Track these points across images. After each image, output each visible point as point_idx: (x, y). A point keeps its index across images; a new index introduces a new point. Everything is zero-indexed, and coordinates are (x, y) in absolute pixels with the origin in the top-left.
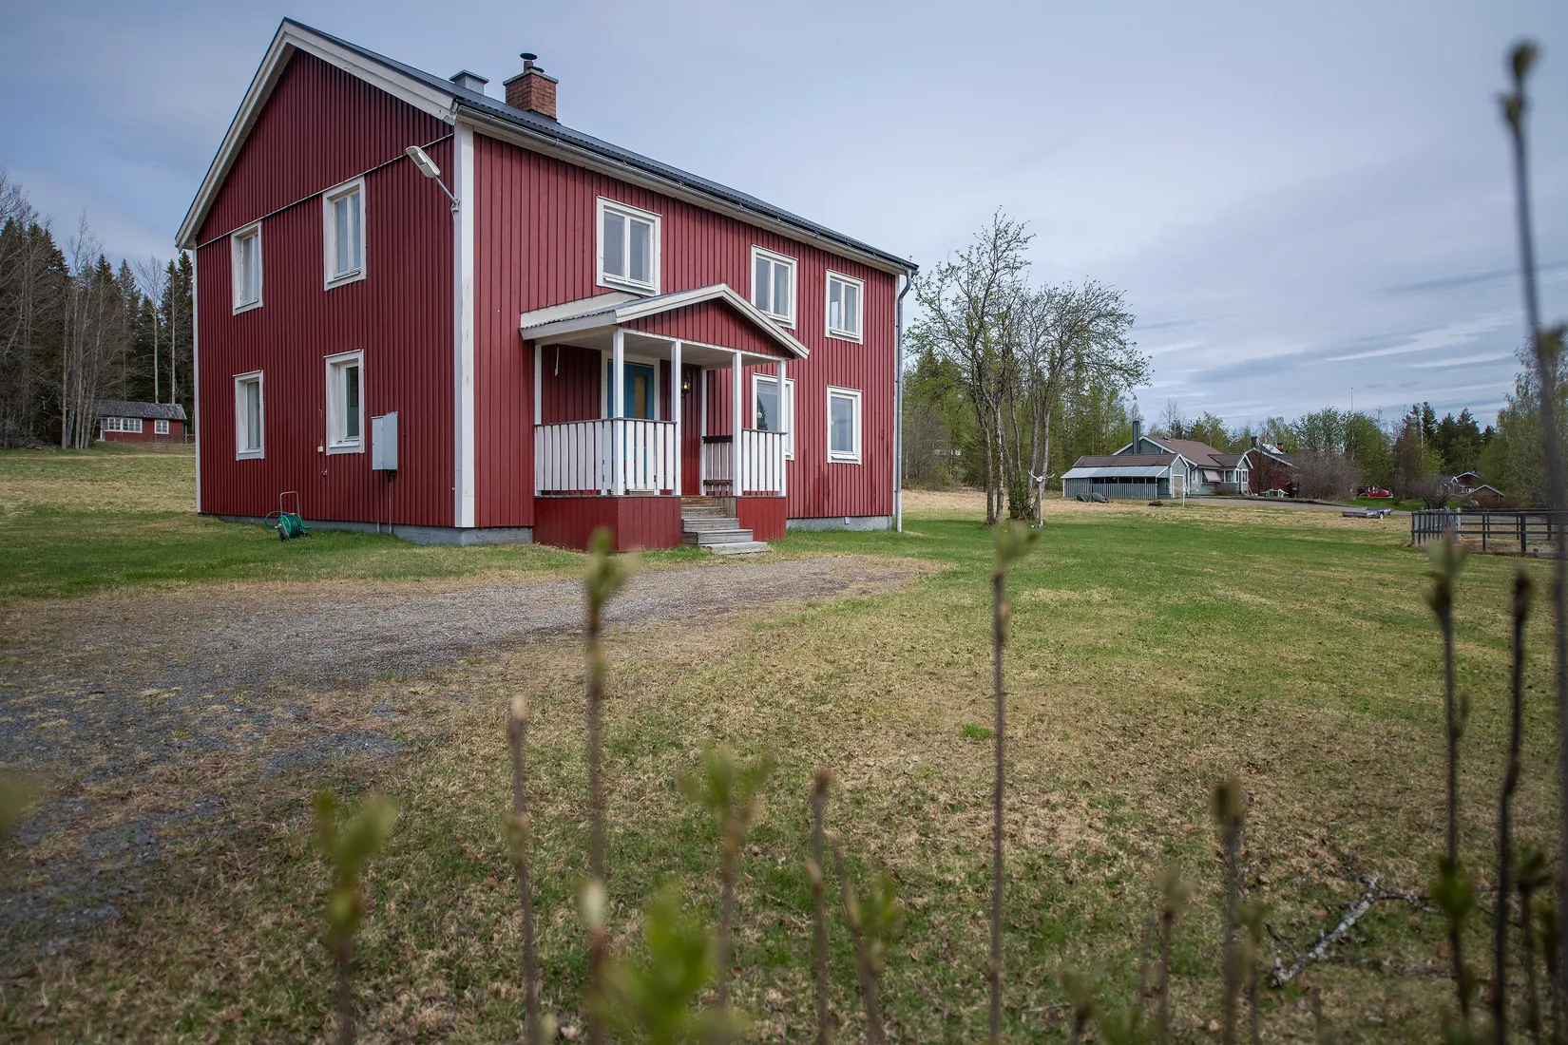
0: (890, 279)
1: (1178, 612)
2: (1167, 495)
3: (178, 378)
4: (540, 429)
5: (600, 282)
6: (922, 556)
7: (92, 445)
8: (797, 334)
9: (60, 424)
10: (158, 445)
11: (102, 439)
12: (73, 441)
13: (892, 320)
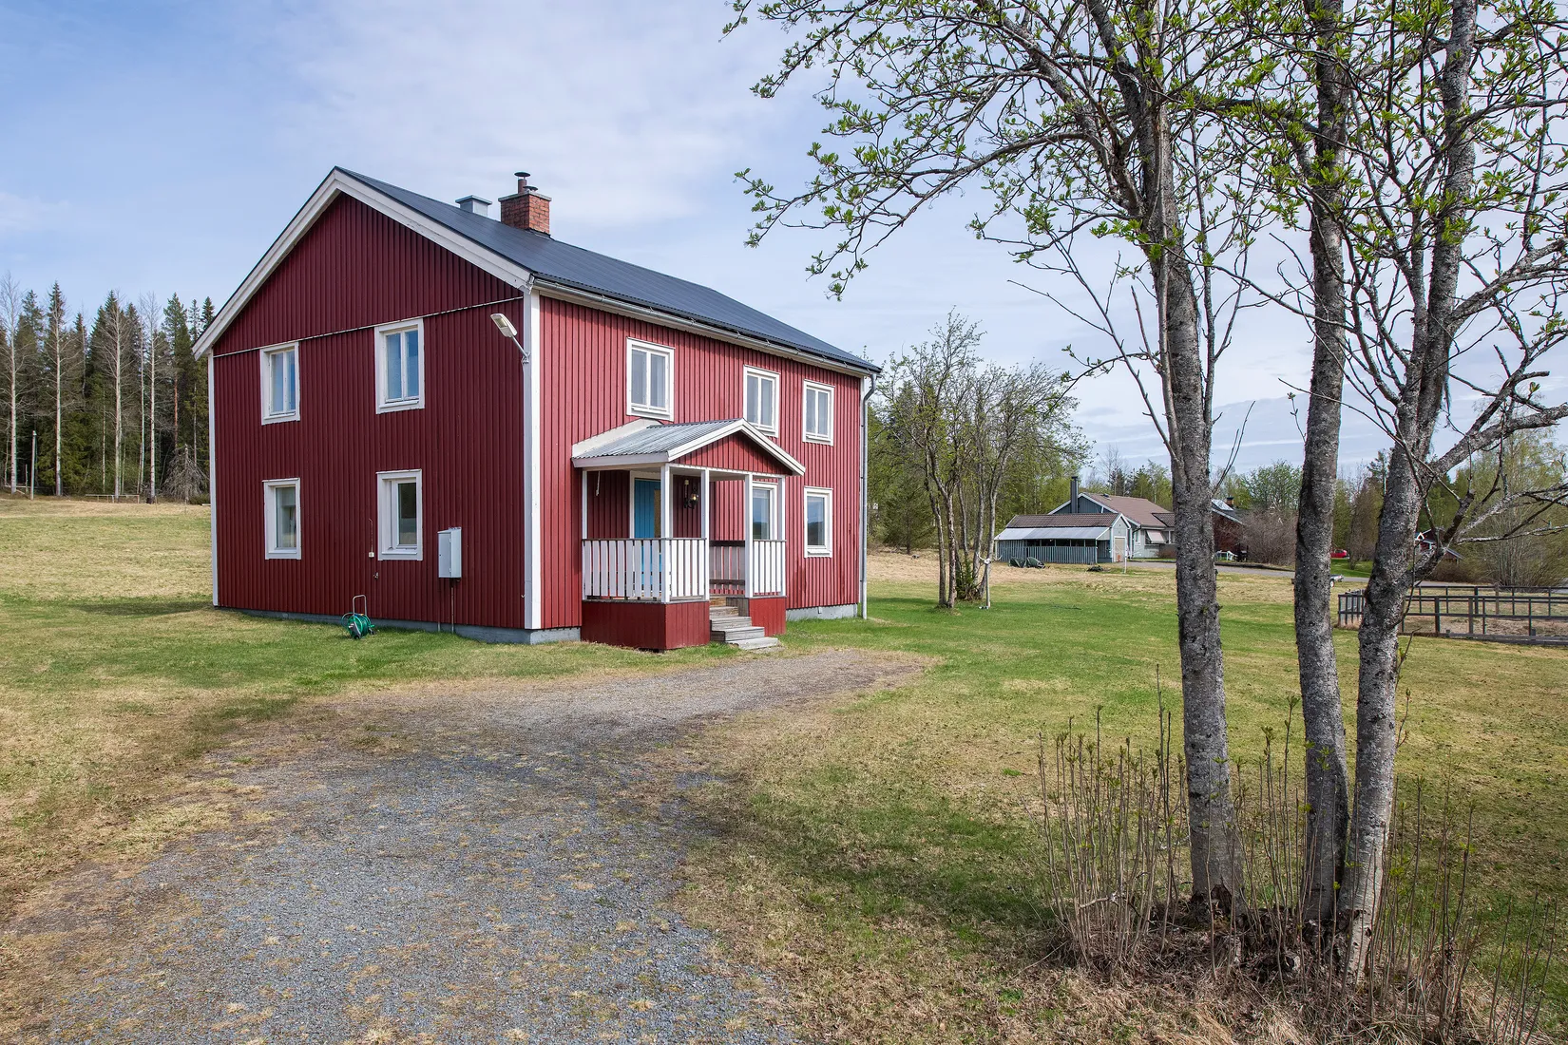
0: (855, 381)
1: (1121, 697)
2: (1108, 559)
4: (588, 543)
5: (629, 412)
6: (908, 648)
8: (780, 442)
13: (858, 421)
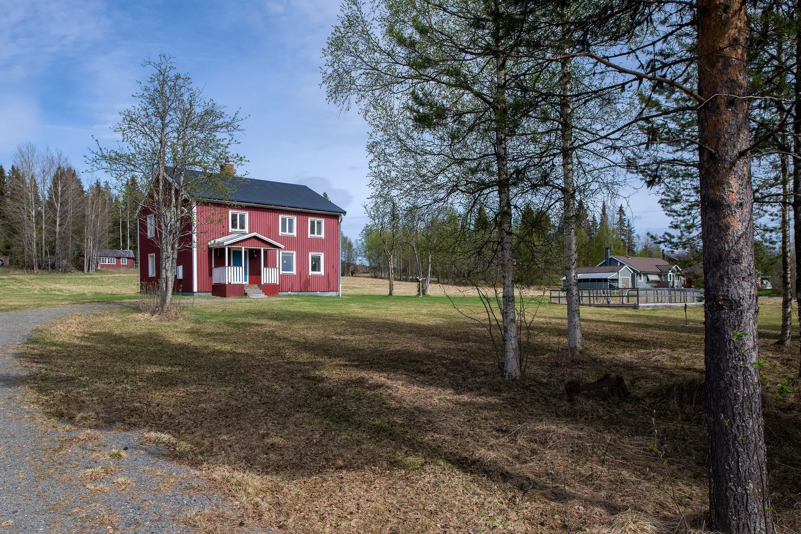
0: (336, 217)
3: (130, 237)
4: (214, 269)
5: (230, 231)
7: (96, 270)
9: (84, 262)
10: (122, 270)
11: (99, 268)
12: (89, 269)
